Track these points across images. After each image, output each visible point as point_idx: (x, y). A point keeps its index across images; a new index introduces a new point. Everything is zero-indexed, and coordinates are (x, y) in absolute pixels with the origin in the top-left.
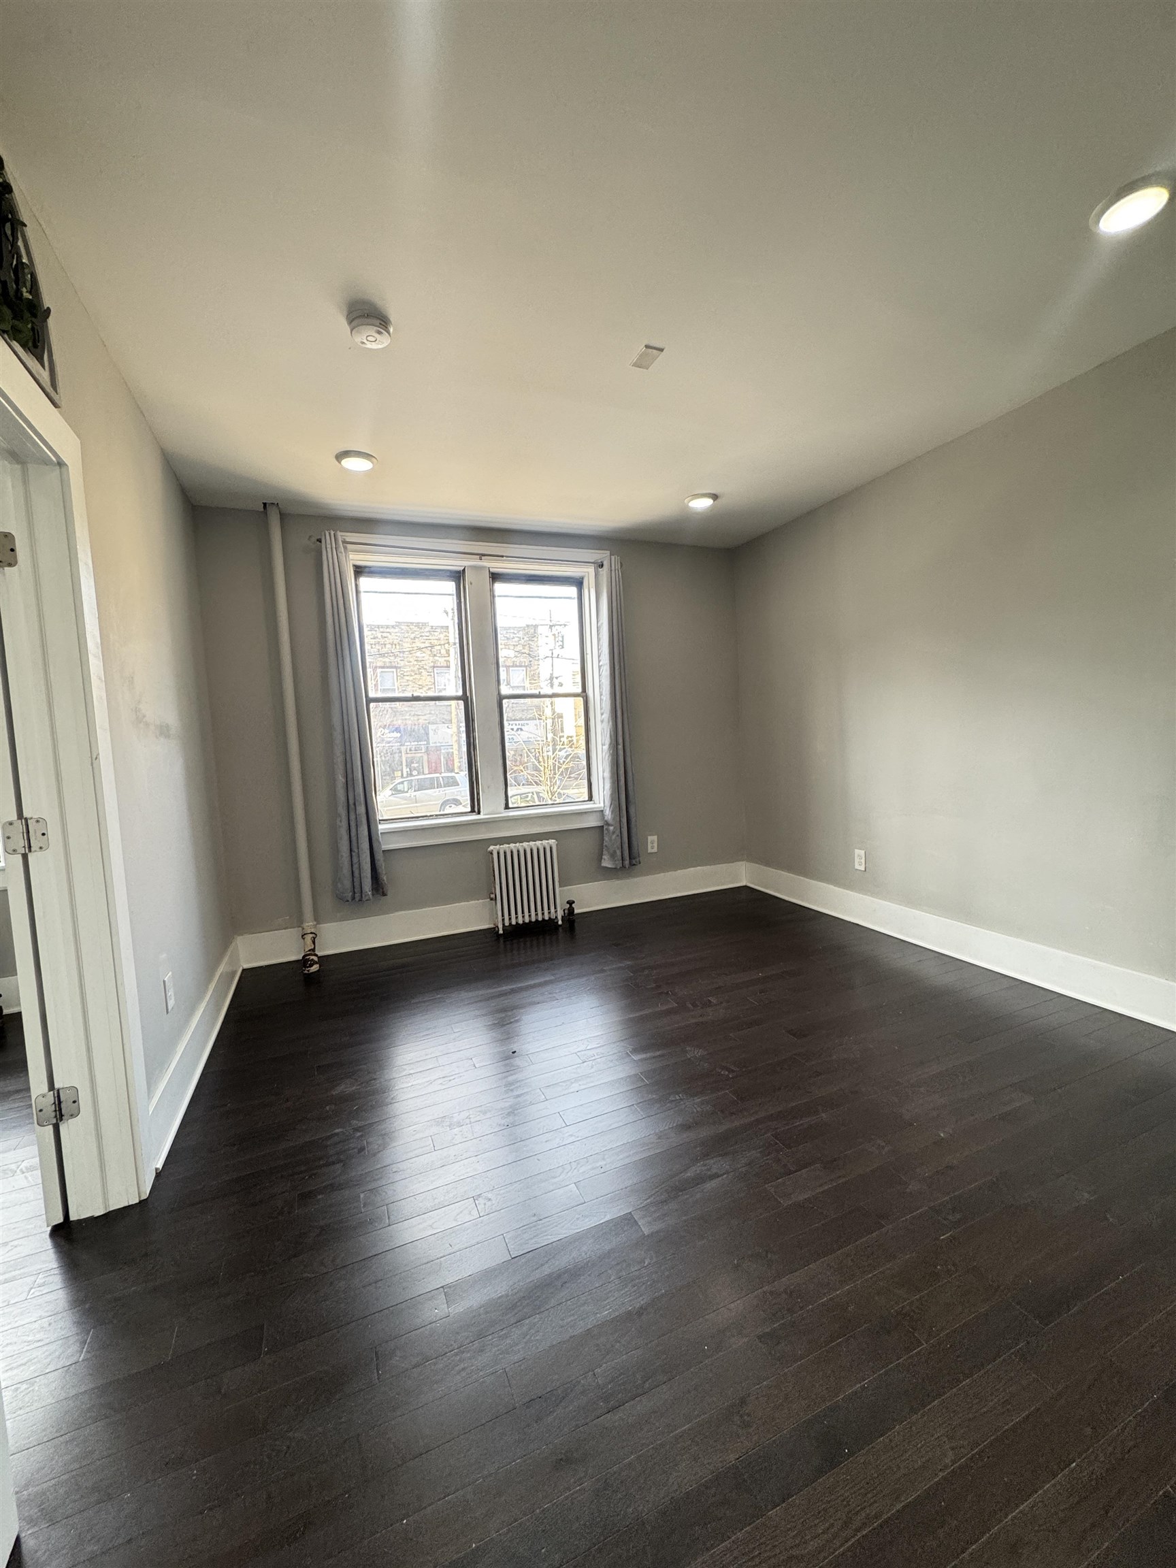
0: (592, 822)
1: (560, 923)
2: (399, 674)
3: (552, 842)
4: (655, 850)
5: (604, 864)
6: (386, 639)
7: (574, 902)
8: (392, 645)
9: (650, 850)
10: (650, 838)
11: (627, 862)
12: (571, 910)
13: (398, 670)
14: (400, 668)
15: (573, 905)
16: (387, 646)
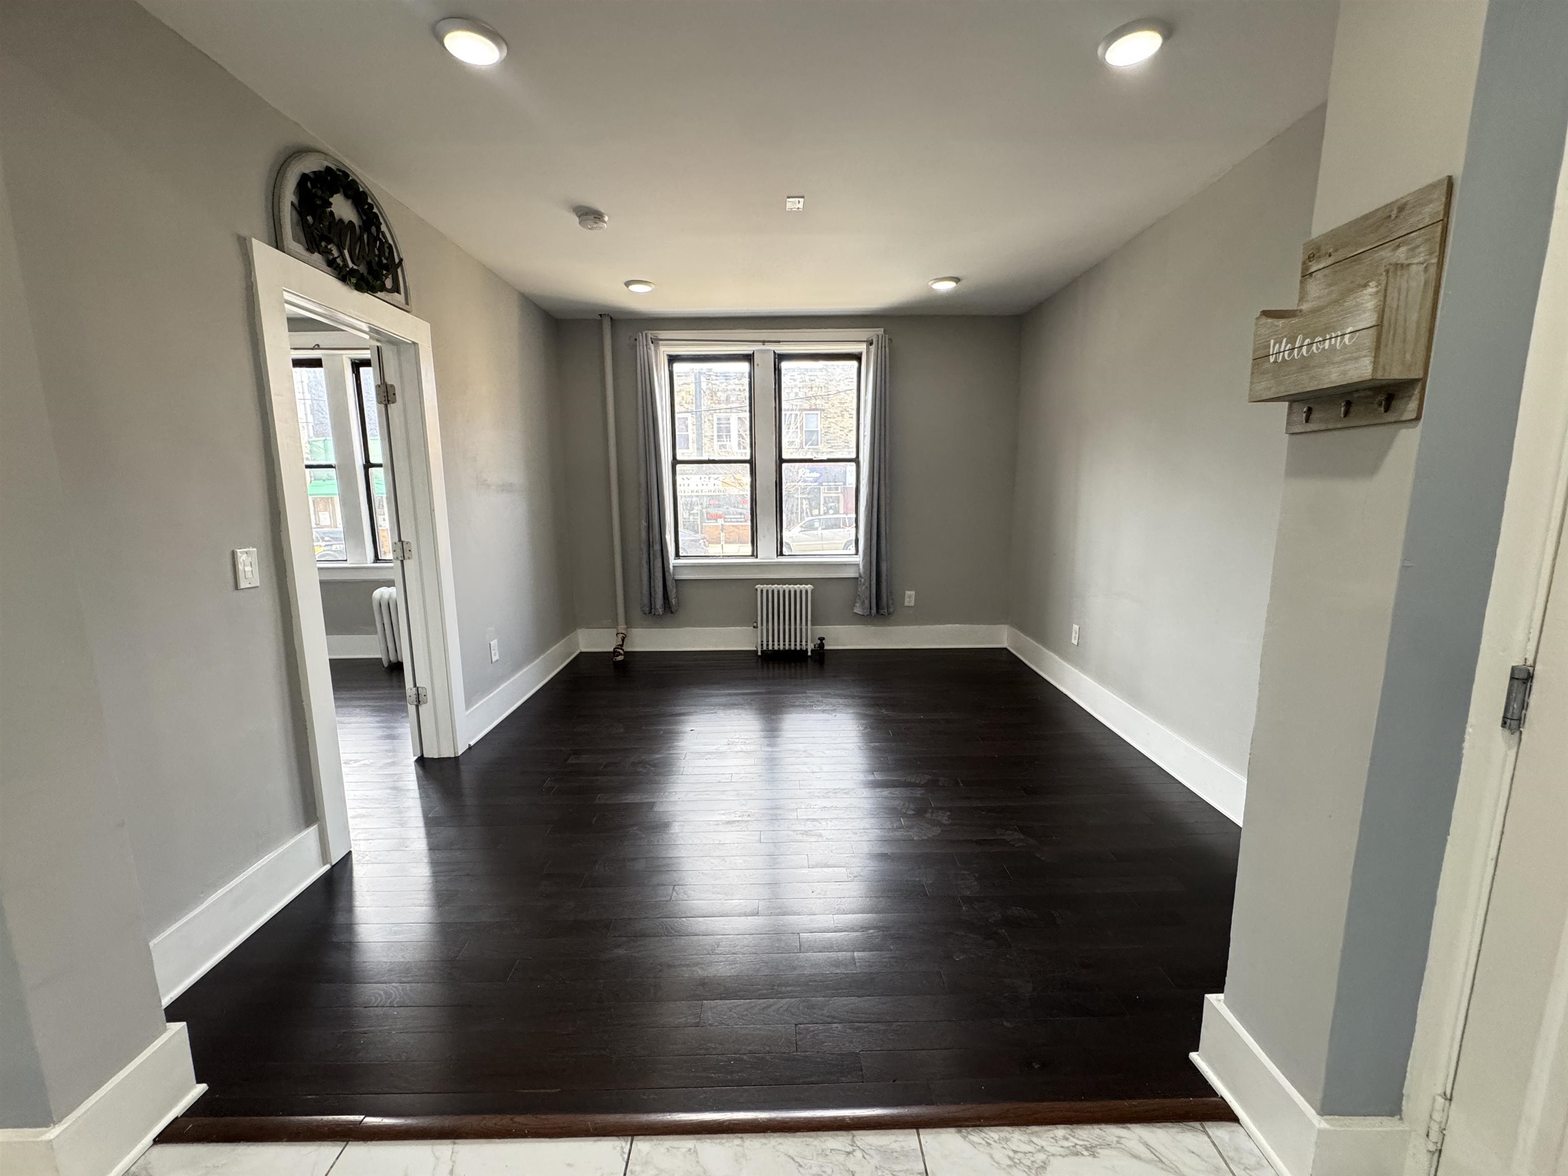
0: (851, 573)
1: (809, 654)
2: (822, 416)
3: (809, 587)
4: (912, 604)
5: (856, 611)
6: (813, 382)
7: (824, 639)
8: (818, 388)
9: (906, 604)
10: (908, 593)
11: (874, 611)
12: (822, 645)
13: (822, 413)
14: (824, 410)
15: (824, 641)
16: (814, 389)
